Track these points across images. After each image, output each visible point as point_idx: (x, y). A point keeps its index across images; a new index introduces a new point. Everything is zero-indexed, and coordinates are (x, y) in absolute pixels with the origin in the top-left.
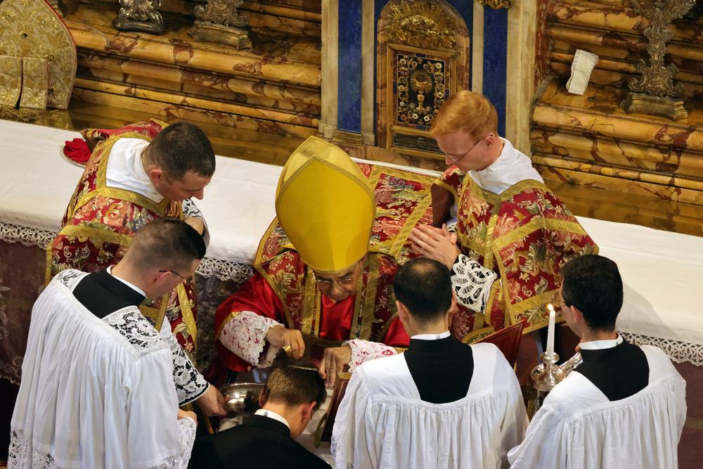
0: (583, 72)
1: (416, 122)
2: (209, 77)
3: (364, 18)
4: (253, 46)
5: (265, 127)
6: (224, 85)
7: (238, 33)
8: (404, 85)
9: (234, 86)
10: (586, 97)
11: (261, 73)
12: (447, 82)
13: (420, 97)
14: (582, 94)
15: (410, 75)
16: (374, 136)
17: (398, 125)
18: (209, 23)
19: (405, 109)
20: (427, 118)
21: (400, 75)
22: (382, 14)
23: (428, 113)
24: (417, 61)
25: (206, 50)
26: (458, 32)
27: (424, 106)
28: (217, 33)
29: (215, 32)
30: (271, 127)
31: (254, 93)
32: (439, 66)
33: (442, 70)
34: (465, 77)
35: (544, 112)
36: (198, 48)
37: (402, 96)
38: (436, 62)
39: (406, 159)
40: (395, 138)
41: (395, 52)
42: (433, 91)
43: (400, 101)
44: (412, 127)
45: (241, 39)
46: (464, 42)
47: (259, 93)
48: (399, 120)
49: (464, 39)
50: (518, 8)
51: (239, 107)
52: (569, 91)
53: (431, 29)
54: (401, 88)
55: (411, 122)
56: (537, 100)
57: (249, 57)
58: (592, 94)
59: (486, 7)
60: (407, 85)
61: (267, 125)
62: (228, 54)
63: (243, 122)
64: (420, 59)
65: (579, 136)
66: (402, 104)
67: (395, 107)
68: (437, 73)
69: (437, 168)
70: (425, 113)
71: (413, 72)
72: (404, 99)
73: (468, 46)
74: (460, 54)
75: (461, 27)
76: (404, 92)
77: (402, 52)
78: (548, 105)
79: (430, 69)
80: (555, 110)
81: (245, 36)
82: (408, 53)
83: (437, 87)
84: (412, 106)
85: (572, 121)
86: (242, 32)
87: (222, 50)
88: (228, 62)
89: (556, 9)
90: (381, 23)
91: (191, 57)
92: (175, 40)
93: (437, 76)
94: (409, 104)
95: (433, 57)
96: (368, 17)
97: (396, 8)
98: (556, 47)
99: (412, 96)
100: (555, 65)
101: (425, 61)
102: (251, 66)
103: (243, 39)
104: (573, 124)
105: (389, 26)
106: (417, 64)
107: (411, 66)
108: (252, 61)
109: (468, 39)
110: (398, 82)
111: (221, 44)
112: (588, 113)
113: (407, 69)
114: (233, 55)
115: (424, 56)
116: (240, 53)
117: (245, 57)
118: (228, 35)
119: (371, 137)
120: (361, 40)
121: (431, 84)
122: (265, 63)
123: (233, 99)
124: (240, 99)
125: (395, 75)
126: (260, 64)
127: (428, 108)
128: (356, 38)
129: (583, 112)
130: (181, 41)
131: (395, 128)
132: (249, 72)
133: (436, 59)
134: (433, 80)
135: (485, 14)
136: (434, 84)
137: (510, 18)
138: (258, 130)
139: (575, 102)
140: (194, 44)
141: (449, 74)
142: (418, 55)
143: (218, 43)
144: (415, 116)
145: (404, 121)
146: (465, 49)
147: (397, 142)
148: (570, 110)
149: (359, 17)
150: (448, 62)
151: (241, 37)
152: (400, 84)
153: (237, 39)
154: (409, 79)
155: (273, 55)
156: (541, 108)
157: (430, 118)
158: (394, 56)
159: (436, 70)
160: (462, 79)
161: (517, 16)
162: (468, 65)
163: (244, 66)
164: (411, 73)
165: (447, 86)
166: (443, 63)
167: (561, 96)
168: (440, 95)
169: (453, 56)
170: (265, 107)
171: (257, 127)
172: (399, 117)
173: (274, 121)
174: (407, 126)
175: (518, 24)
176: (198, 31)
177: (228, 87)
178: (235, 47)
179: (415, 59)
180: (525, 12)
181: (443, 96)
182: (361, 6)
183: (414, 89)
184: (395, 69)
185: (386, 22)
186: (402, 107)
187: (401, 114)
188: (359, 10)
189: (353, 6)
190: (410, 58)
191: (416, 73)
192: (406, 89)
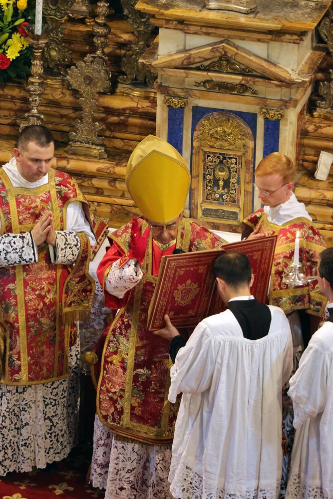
0: (326, 166)
1: (218, 200)
2: (79, 178)
3: (185, 131)
4: (108, 157)
5: (116, 210)
6: (90, 182)
7: (98, 148)
8: (211, 175)
9: (96, 182)
10: (327, 182)
11: (115, 173)
12: (239, 171)
13: (221, 183)
14: (325, 180)
15: (214, 168)
16: (189, 211)
17: (206, 202)
18: (79, 143)
19: (210, 192)
20: (225, 197)
21: (207, 168)
22: (197, 128)
23: (226, 193)
24: (220, 158)
25: (78, 159)
26: (247, 137)
27: (223, 189)
28: (85, 149)
29: (82, 148)
30: (120, 210)
31: (109, 187)
32: (234, 161)
33: (236, 163)
34: (250, 167)
35: (302, 190)
36: (72, 159)
37: (209, 182)
38: (231, 158)
39: (210, 225)
40: (203, 211)
41: (205, 152)
42: (229, 178)
43: (207, 186)
44: (215, 203)
45: (100, 153)
46: (251, 144)
47: (113, 187)
48: (207, 199)
49: (251, 142)
50: (287, 120)
51: (99, 197)
52: (317, 178)
53: (229, 135)
54: (208, 177)
55: (214, 200)
56: (296, 183)
57: (106, 163)
58: (331, 180)
59: (266, 119)
60: (212, 175)
61: (117, 208)
62: (92, 161)
63: (101, 207)
65: (324, 206)
66: (209, 188)
67: (204, 190)
68: (233, 166)
69: (231, 230)
70: (224, 193)
71: (217, 166)
72: (210, 185)
73: (253, 146)
74: (248, 152)
75: (249, 134)
76: (210, 180)
77: (210, 152)
78: (304, 186)
79: (228, 163)
80: (308, 189)
81: (103, 151)
82: (214, 153)
83: (232, 174)
84: (215, 189)
85: (320, 195)
86: (101, 148)
87: (88, 159)
88: (92, 166)
89: (307, 126)
90: (196, 133)
91: (68, 164)
92: (57, 155)
93: (233, 168)
94: (213, 187)
95: (230, 155)
96: (187, 130)
97: (206, 123)
98: (306, 152)
99: (216, 182)
100: (306, 164)
101: (224, 158)
102: (108, 168)
103: (102, 152)
104: (321, 197)
105: (201, 136)
106: (219, 160)
107: (215, 162)
108: (108, 165)
109: (253, 142)
110: (207, 173)
111: (87, 156)
112: (330, 190)
113: (212, 164)
114: (96, 162)
115: (224, 154)
116: (99, 160)
117: (104, 163)
118: (92, 150)
120: (182, 146)
121: (228, 174)
122: (117, 166)
123: (94, 192)
124: (99, 191)
125: (204, 168)
126: (114, 167)
127: (226, 190)
128: (179, 145)
129: (327, 190)
130: (61, 155)
131: (204, 204)
132: (106, 172)
133: (232, 156)
134: (229, 170)
135: (265, 124)
136: (230, 173)
137: (281, 126)
138: (111, 212)
139: (321, 185)
140: (70, 156)
141: (240, 166)
142: (220, 154)
143: (85, 155)
144: (217, 196)
145: (209, 199)
146: (251, 149)
147: (205, 214)
148: (318, 189)
149: (181, 130)
150: (239, 158)
151: (100, 151)
152: (207, 174)
153: (97, 152)
154: (214, 171)
155: (122, 162)
156: (299, 188)
157: (227, 196)
158: (204, 155)
159: (232, 163)
160: (249, 169)
161: (285, 125)
162: (253, 160)
163: (103, 168)
164: (215, 166)
165: (238, 175)
166: (236, 159)
167: (311, 181)
168: (234, 181)
169: (243, 154)
170: (116, 197)
171: (111, 209)
172: (206, 197)
173: (122, 205)
174: (211, 203)
175: (286, 130)
176: (72, 148)
177: (92, 184)
178: (96, 157)
179: (218, 157)
180: (291, 123)
181: (236, 181)
182: (183, 122)
183: (217, 177)
184: (204, 164)
185: (199, 133)
186: (209, 190)
187: (208, 194)
188: (181, 125)
189: (178, 123)
190: (215, 156)
191: (219, 167)
192: (211, 177)
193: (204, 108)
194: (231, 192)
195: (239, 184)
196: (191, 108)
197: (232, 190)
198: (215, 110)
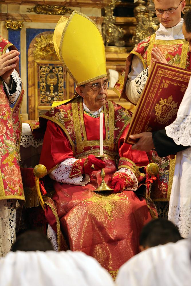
1: (50, 102)
8: (44, 82)
12: (65, 77)
13: (52, 87)
15: (46, 76)
17: (41, 105)
19: (44, 96)
20: (55, 99)
21: (41, 77)
22: (31, 45)
23: (56, 95)
24: (50, 68)
27: (54, 92)
32: (61, 69)
33: (62, 71)
37: (42, 88)
38: (59, 67)
40: (40, 112)
41: (39, 64)
42: (58, 83)
43: (41, 91)
44: (48, 105)
48: (42, 102)
54: (42, 84)
55: (47, 102)
60: (45, 82)
64: (51, 67)
66: (43, 93)
67: (39, 95)
68: (60, 73)
70: (55, 96)
72: (43, 90)
76: (43, 87)
77: (42, 64)
79: (56, 71)
82: (45, 65)
84: (48, 93)
90: (30, 50)
93: (60, 75)
94: (46, 92)
95: (57, 65)
96: (23, 49)
99: (48, 87)
101: (53, 68)
105: (34, 52)
106: (49, 70)
107: (47, 71)
110: (41, 81)
113: (45, 73)
115: (53, 65)
119: (27, 115)
121: (57, 80)
125: (38, 78)
127: (56, 93)
131: (40, 107)
133: (59, 66)
134: (58, 77)
136: (58, 79)
141: (65, 73)
142: (50, 65)
144: (50, 99)
145: (43, 103)
152: (41, 82)
154: (46, 79)
157: (57, 98)
158: (38, 67)
159: (59, 71)
164: (47, 74)
165: (64, 80)
166: (62, 67)
168: (61, 85)
174: (45, 105)
179: (49, 67)
181: (63, 85)
182: (20, 42)
183: (48, 83)
184: (38, 75)
185: (33, 49)
186: (43, 95)
187: (42, 99)
188: (19, 45)
189: (16, 43)
190: (46, 67)
191: (49, 75)
192: (44, 84)
193: (35, 30)
194: (60, 94)
195: (65, 88)
196: (25, 30)
197: (60, 93)
198: (43, 30)
